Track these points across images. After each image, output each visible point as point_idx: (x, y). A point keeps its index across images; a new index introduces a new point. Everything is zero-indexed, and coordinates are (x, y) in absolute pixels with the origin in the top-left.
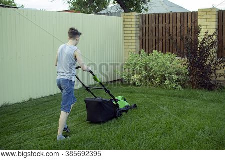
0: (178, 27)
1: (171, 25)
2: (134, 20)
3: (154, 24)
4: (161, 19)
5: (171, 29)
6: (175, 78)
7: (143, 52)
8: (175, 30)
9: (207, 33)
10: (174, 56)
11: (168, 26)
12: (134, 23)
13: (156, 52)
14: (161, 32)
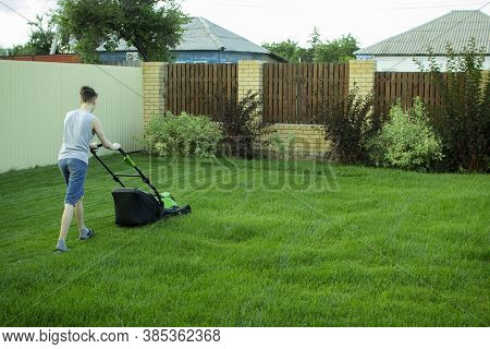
0: (215, 82)
1: (206, 80)
2: (157, 71)
3: (184, 78)
4: (192, 71)
5: (206, 85)
6: (207, 144)
7: (169, 112)
8: (211, 86)
9: (250, 91)
10: (208, 118)
11: (201, 81)
12: (157, 76)
13: (184, 114)
14: (192, 88)
